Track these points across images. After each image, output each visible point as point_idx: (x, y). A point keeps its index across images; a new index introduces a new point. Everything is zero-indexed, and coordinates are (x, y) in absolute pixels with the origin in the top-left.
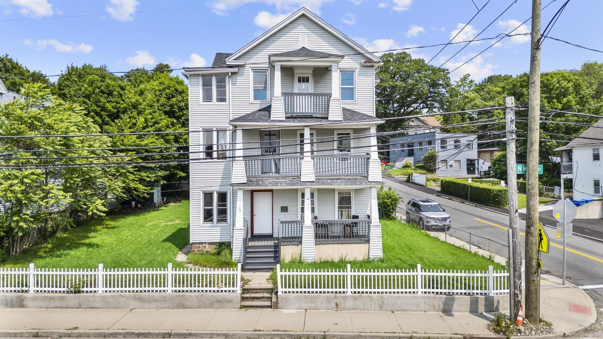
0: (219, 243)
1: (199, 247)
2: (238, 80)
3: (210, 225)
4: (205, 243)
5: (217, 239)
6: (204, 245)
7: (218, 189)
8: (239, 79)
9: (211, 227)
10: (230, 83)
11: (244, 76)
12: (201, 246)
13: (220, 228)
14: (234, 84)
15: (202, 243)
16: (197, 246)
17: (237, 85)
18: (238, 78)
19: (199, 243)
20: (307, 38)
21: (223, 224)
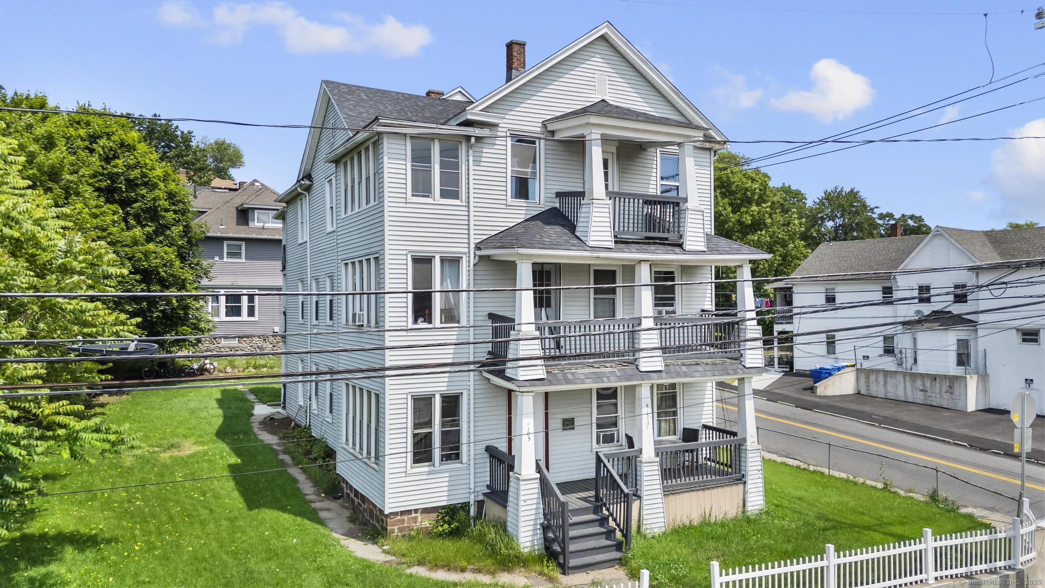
0: (443, 507)
1: (403, 521)
2: (484, 155)
3: (426, 469)
4: (416, 511)
5: (442, 500)
6: (413, 515)
7: (445, 389)
8: (487, 152)
9: (429, 473)
10: (471, 159)
11: (496, 147)
12: (405, 518)
13: (447, 475)
14: (477, 162)
15: (409, 512)
16: (398, 520)
17: (482, 164)
18: (485, 150)
19: (403, 513)
20: (608, 82)
21: (453, 465)
